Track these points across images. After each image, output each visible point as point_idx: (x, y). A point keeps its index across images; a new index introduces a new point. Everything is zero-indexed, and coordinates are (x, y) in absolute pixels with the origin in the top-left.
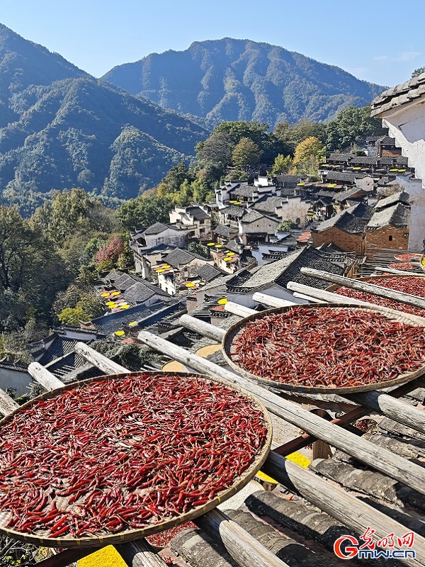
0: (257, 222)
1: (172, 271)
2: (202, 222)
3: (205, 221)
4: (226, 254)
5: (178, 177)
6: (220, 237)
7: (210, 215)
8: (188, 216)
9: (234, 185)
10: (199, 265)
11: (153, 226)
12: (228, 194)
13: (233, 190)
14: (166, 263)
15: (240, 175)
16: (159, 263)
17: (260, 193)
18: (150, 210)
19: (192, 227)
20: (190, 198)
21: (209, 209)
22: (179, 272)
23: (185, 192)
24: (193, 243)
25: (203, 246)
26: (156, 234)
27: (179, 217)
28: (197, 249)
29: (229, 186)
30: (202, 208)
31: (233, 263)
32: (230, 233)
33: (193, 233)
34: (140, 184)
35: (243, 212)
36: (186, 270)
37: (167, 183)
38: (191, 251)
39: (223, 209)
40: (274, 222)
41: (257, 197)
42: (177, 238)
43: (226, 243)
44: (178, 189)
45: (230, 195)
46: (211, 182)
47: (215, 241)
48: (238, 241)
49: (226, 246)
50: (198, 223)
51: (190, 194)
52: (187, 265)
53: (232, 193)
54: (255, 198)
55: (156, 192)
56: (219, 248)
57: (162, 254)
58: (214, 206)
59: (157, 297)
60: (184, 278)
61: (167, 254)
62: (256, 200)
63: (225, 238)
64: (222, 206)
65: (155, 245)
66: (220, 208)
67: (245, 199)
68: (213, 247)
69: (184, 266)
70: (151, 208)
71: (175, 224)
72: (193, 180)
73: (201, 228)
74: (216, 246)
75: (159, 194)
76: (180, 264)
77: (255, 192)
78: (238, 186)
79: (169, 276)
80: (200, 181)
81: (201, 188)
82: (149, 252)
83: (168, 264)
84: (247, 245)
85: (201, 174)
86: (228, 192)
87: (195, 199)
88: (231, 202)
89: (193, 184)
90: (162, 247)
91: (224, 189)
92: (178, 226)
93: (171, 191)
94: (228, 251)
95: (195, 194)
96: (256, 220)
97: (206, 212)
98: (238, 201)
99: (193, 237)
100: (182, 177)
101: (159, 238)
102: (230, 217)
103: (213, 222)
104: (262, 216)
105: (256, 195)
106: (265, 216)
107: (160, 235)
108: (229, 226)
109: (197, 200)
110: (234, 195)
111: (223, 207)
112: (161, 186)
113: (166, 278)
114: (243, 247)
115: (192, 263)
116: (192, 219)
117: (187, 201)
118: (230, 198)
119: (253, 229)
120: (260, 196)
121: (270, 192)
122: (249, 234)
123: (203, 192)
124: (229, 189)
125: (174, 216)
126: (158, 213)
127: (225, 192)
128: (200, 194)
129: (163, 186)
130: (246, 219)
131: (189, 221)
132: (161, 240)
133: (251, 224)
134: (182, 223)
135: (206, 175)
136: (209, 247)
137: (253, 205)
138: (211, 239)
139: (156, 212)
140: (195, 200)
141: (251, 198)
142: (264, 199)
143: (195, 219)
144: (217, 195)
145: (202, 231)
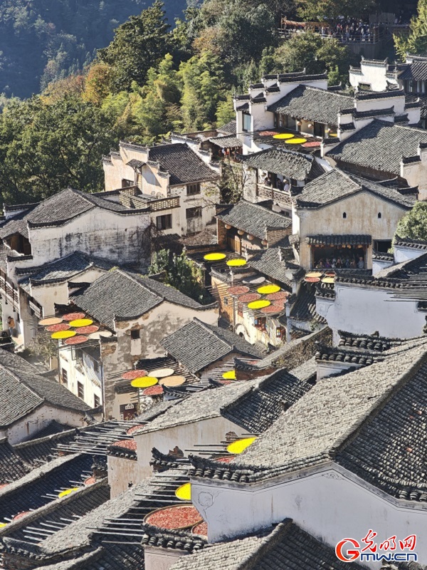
0: (342, 206)
1: (95, 336)
2: (193, 189)
3: (204, 186)
4: (254, 287)
5: (143, 46)
6: (243, 236)
7: (218, 171)
8: (155, 171)
9: (286, 88)
10: (173, 320)
11: (53, 200)
12: (270, 114)
13: (284, 101)
14: (80, 310)
15: (319, 45)
16: (61, 310)
17: (359, 115)
18: (53, 148)
19: (165, 204)
20: (172, 110)
21: (217, 153)
22: (115, 340)
23: (159, 92)
24: (163, 252)
25: (190, 262)
26: (59, 223)
27: (130, 174)
28: (175, 271)
29: (274, 89)
30: (195, 147)
31: (275, 317)
32: (270, 229)
33: (166, 221)
34: (48, 53)
35: (308, 167)
36: (135, 334)
37: (111, 62)
38: (155, 278)
39: (254, 155)
40: (390, 207)
41: (351, 126)
42: (119, 237)
43: (257, 256)
44: (142, 80)
45: (276, 115)
46: (236, 63)
47: (226, 247)
48: (289, 256)
49: (258, 266)
50: (181, 191)
51: (173, 95)
52: (140, 321)
53: (280, 110)
54: (345, 127)
55: (80, 89)
56: (237, 270)
57: (71, 285)
58: (231, 143)
59: (47, 414)
60: (129, 358)
61: (85, 286)
62: (347, 134)
63: (256, 240)
64: (250, 148)
65: (54, 255)
66: (245, 153)
67: (318, 129)
68: (221, 266)
69: (131, 324)
70: (55, 141)
71: (116, 193)
72: (186, 57)
73: (192, 205)
74: (230, 263)
75: (89, 94)
76: (119, 319)
77: (344, 112)
78: (298, 92)
79: (88, 351)
80: (203, 60)
81: (206, 80)
82: (36, 276)
83: (88, 316)
84: (313, 269)
85: (208, 40)
86: (270, 108)
87: (186, 110)
88: (278, 136)
89: (185, 69)
90: (75, 261)
91: (260, 99)
92: (124, 199)
93: (122, 86)
94: (261, 279)
95: (188, 97)
96: (340, 199)
97: (207, 159)
98: (298, 135)
99: (166, 232)
100: (154, 49)
101: (68, 237)
102: (274, 180)
103: (226, 193)
104: (357, 187)
105: (347, 119)
106: (365, 189)
107: (69, 228)
108: (267, 205)
109: (193, 114)
110: (286, 117)
111: (255, 148)
112: (95, 69)
113: (79, 354)
114: (300, 273)
115: (153, 316)
116: (164, 182)
117: (164, 117)
118: (276, 123)
119: (329, 223)
120: (360, 124)
121: (390, 111)
122: (320, 237)
123: (210, 92)
124: (272, 98)
125: (116, 172)
126: (74, 158)
127: (261, 107)
128: (200, 96)
129: (100, 71)
130: (312, 193)
131: (156, 186)
132: (74, 241)
133: (323, 211)
134: (138, 192)
135: (221, 42)
136: (209, 265)
137: (338, 150)
138: (216, 240)
139: (70, 153)
140: (186, 114)
141: (334, 128)
142: (370, 132)
143: (174, 182)
144: (238, 115)
145: (193, 213)
